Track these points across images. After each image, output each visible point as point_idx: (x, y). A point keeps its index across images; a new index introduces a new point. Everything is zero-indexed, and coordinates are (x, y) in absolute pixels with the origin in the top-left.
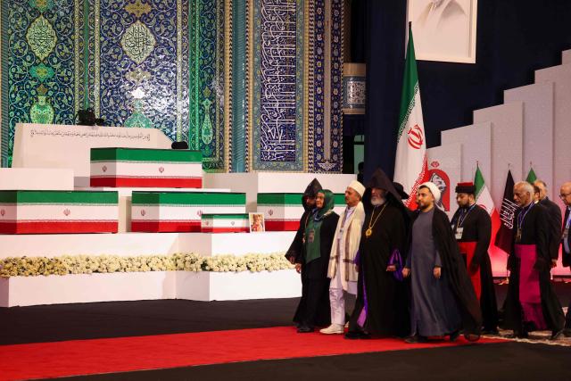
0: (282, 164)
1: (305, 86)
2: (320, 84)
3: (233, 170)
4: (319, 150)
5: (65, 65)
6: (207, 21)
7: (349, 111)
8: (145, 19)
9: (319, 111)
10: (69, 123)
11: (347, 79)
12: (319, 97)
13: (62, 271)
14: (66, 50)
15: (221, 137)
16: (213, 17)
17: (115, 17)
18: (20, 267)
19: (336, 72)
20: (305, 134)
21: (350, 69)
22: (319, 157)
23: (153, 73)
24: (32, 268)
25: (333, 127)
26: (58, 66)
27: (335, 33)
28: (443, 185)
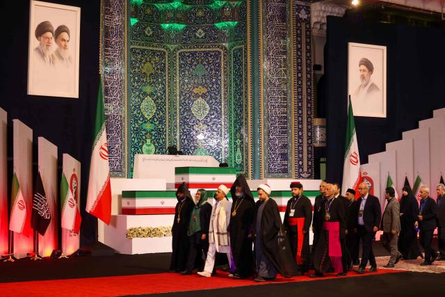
0: (281, 175)
1: (292, 131)
2: (301, 130)
3: (253, 178)
4: (301, 167)
5: (161, 122)
6: (238, 97)
7: (317, 145)
8: (204, 96)
9: (300, 145)
10: (163, 153)
11: (315, 127)
12: (300, 137)
13: (160, 235)
14: (161, 114)
15: (246, 160)
16: (241, 94)
17: (188, 95)
18: (139, 233)
19: (309, 123)
20: (293, 158)
21: (317, 122)
22: (301, 170)
23: (208, 125)
24: (145, 234)
25: (308, 154)
26: (157, 123)
27: (308, 102)
28: (370, 185)
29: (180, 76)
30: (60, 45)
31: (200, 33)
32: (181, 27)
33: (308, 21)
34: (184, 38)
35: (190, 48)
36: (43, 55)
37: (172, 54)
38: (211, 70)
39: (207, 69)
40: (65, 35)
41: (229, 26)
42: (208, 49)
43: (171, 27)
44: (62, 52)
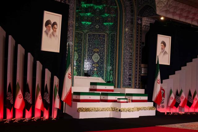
0: (128, 86)
1: (134, 69)
2: (137, 68)
3: (118, 88)
4: (136, 83)
5: (80, 62)
6: (112, 54)
7: (142, 75)
8: (98, 52)
9: (136, 75)
11: (142, 67)
12: (136, 71)
13: (90, 111)
15: (115, 80)
16: (114, 53)
17: (91, 52)
18: (82, 110)
19: (140, 66)
20: (133, 80)
21: (142, 65)
22: (136, 85)
23: (99, 65)
24: (84, 110)
25: (139, 78)
26: (78, 63)
27: (140, 57)
28: (163, 92)
29: (88, 44)
30: (54, 30)
31: (97, 27)
32: (89, 23)
33: (141, 24)
34: (90, 28)
35: (93, 32)
36: (47, 34)
37: (85, 34)
38: (101, 42)
39: (99, 42)
40: (55, 26)
41: (109, 24)
42: (100, 33)
43: (85, 23)
44: (54, 33)
